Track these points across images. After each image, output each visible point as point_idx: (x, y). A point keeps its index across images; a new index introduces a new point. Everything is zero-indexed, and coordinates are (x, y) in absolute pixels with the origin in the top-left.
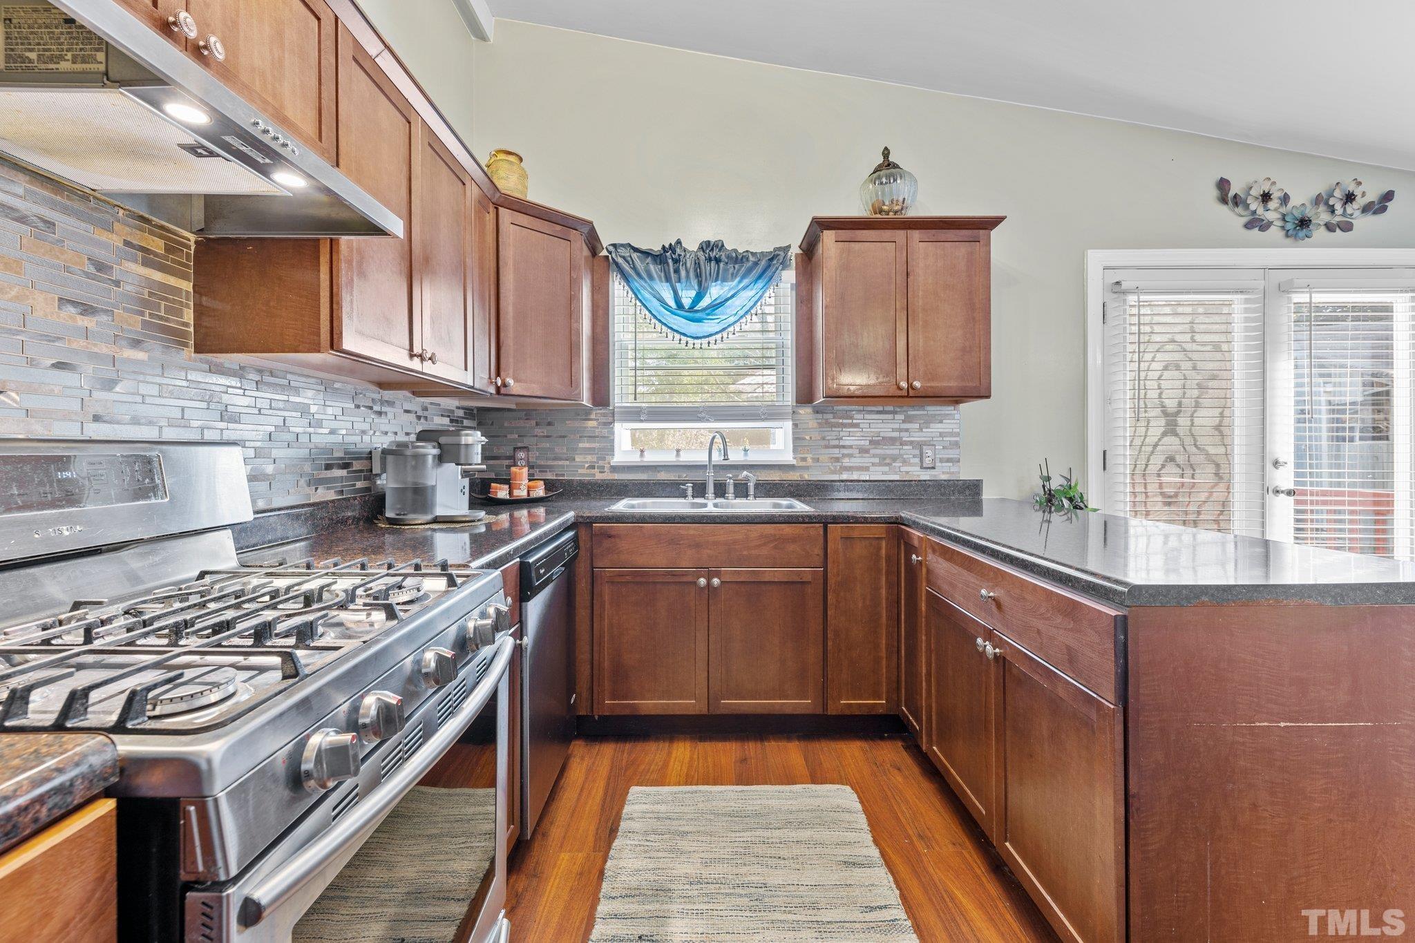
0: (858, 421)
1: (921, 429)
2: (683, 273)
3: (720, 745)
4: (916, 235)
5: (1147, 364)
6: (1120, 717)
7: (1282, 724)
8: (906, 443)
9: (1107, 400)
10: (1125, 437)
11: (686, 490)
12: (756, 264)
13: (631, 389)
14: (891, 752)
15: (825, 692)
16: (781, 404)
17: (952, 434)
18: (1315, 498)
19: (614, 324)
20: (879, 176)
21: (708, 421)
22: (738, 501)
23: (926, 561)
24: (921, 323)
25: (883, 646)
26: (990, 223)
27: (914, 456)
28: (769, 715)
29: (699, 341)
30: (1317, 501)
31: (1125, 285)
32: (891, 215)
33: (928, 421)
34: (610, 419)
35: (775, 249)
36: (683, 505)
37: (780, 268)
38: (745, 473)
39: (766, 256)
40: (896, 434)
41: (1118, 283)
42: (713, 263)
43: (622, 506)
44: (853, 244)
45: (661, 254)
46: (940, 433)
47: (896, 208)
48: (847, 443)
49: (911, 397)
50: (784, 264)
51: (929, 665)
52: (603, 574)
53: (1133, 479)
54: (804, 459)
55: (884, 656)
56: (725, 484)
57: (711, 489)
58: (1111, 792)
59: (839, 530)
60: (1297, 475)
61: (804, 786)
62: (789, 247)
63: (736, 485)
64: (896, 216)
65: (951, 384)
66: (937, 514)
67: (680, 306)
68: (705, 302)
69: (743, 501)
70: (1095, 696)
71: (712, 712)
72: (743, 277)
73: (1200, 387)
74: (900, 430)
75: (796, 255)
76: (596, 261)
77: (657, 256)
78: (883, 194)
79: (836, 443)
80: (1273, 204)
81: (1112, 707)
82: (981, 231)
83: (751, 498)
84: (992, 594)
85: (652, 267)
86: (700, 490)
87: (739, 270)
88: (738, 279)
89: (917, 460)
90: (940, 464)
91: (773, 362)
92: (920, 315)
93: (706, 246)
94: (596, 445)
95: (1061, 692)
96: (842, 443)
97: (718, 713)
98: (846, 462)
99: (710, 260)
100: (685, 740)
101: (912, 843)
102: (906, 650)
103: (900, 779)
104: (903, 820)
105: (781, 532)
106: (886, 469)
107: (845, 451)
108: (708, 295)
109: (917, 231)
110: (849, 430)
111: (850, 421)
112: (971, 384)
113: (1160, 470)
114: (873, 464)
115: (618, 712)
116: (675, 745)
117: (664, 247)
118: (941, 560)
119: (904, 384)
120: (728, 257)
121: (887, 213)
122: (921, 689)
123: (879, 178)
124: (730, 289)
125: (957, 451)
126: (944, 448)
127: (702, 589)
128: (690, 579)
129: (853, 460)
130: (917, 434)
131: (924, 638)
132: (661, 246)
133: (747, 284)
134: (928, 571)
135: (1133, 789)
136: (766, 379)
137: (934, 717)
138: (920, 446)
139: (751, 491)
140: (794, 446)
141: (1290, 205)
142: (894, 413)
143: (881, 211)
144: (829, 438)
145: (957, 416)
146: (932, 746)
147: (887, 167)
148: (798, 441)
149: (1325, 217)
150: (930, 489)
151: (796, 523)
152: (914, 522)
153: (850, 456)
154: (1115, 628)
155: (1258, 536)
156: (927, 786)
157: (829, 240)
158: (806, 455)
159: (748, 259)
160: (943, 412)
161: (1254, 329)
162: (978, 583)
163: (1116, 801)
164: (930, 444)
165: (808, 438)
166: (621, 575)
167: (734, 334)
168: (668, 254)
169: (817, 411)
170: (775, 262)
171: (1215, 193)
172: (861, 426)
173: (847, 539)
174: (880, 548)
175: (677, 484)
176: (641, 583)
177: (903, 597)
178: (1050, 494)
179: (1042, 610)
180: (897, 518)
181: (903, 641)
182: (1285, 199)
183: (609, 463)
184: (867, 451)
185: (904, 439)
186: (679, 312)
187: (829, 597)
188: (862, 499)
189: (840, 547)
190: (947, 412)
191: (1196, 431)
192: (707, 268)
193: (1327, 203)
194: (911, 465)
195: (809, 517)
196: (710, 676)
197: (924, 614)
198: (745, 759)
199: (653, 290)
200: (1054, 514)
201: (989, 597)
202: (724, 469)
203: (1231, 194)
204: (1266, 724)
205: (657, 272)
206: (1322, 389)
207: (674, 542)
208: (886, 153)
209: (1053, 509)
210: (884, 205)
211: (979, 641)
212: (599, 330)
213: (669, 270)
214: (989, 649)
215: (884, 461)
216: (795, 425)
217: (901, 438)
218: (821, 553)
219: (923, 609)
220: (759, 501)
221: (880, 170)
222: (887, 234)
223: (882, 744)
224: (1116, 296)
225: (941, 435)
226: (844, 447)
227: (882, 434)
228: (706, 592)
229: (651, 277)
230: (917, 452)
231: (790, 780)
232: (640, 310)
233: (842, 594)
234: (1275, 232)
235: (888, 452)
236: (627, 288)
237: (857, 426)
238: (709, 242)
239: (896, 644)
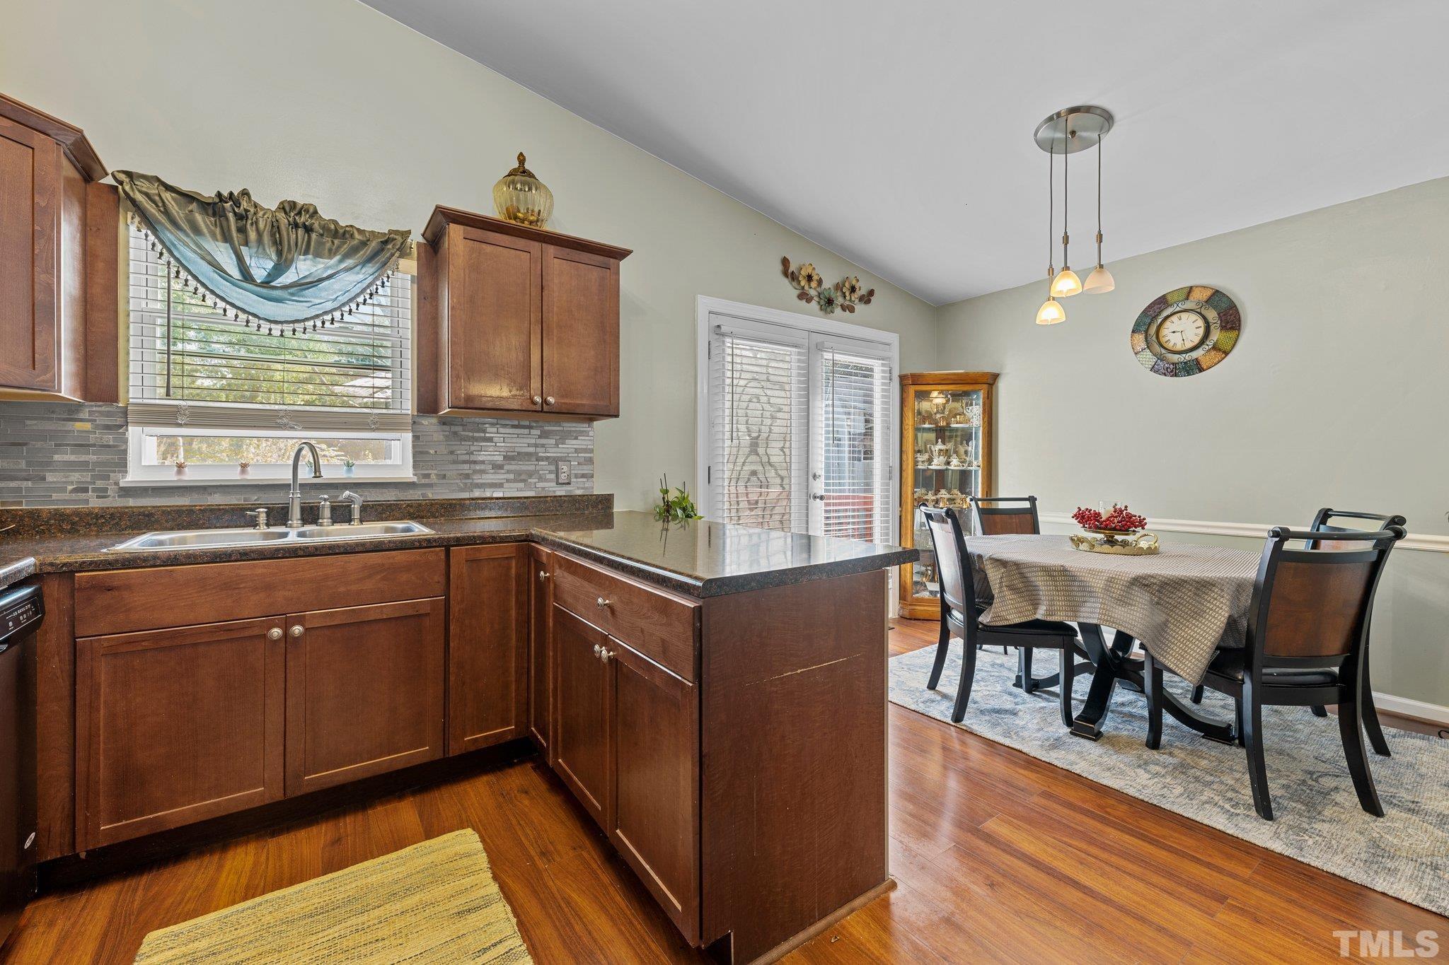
0: (492, 435)
1: (557, 445)
2: (253, 235)
3: (303, 834)
4: (551, 250)
5: (739, 396)
6: (696, 691)
7: (799, 671)
8: (542, 459)
9: (711, 424)
10: (723, 455)
11: (256, 517)
12: (364, 244)
13: (161, 381)
14: (520, 778)
15: (447, 732)
16: (399, 412)
17: (585, 451)
18: (835, 501)
19: (128, 285)
20: (514, 180)
21: (292, 428)
22: (337, 527)
23: (554, 576)
24: (555, 339)
25: (513, 670)
26: (621, 254)
27: (550, 472)
28: (374, 777)
29: (279, 327)
30: (833, 503)
31: (724, 329)
32: (526, 224)
33: (563, 437)
34: (120, 421)
35: (391, 232)
36: (252, 536)
37: (397, 254)
38: (347, 493)
39: (378, 238)
40: (532, 450)
41: (719, 326)
42: (301, 231)
43: (137, 544)
44: (484, 246)
45: (215, 204)
46: (576, 449)
47: (532, 218)
48: (480, 458)
49: (545, 412)
50: (403, 252)
51: (555, 679)
52: (96, 645)
53: (729, 491)
54: (427, 476)
55: (513, 679)
56: (318, 508)
57: (296, 513)
58: (689, 757)
59: (464, 554)
60: (827, 484)
61: (415, 846)
62: (409, 232)
63: (333, 509)
64: (530, 227)
65: (585, 402)
66: (570, 529)
67: (247, 276)
68: (289, 277)
69: (345, 526)
70: (680, 678)
71: (290, 794)
72: (346, 256)
73: (773, 418)
74: (536, 446)
75: (419, 244)
76: (91, 189)
77: (209, 204)
78: (518, 200)
79: (466, 458)
80: (814, 284)
81: (691, 685)
82: (611, 259)
83: (356, 522)
84: (607, 601)
85: (199, 218)
86: (279, 515)
87: (339, 247)
88: (338, 257)
89: (553, 476)
90: (575, 480)
91: (388, 363)
92: (555, 331)
93: (289, 207)
94: (92, 458)
95: (658, 681)
96: (473, 458)
97: (302, 793)
98: (478, 479)
99: (296, 226)
100: (247, 842)
101: (534, 864)
102: (536, 668)
103: (526, 802)
104: (526, 843)
105: (391, 561)
106: (521, 485)
107: (478, 467)
108: (292, 269)
109: (553, 247)
110: (481, 444)
111: (482, 435)
112: (602, 403)
113: (747, 482)
114: (508, 481)
115: (124, 837)
116: (230, 854)
117: (219, 195)
118: (566, 574)
119: (538, 399)
120: (325, 227)
121: (523, 221)
122: (549, 704)
123: (513, 182)
124: (327, 268)
125: (590, 467)
126: (579, 464)
127: (275, 642)
128: (256, 632)
129: (484, 476)
130: (554, 450)
131: (551, 654)
132: (215, 192)
133: (351, 266)
134: (556, 586)
135: (705, 751)
136: (378, 383)
137: (560, 731)
138: (555, 461)
139: (356, 515)
140: (414, 461)
141: (823, 287)
142: (530, 427)
143: (516, 218)
144: (459, 452)
145: (591, 433)
146: (557, 759)
147: (521, 174)
148: (419, 456)
149: (840, 300)
150: (566, 505)
151: (411, 549)
152: (544, 539)
153: (483, 472)
154: (694, 619)
155: (805, 533)
156: (554, 800)
157: (455, 233)
158: (430, 472)
159: (352, 236)
160: (578, 429)
161: (803, 375)
162: (596, 592)
163: (693, 765)
164: (565, 460)
165: (432, 452)
166: (129, 642)
167: (332, 323)
168: (228, 205)
169: (444, 422)
170: (390, 246)
171: (779, 267)
172: (495, 440)
173: (473, 562)
174: (509, 568)
175: (241, 509)
176: (171, 648)
177: (533, 616)
178: (668, 505)
179: (645, 610)
180: (527, 536)
181: (533, 660)
182: (820, 282)
183: (117, 484)
184: (501, 467)
185: (540, 454)
186: (245, 285)
187: (452, 628)
188: (495, 518)
189: (464, 571)
190: (582, 429)
191: (769, 451)
192: (290, 236)
193: (842, 290)
194: (547, 480)
195: (428, 541)
196: (288, 750)
197: (551, 629)
198: (339, 839)
199: (200, 249)
200: (671, 524)
201: (605, 605)
202: (318, 489)
203: (790, 271)
204: (789, 673)
205: (207, 226)
206: (846, 423)
207: (228, 586)
208: (522, 159)
209: (670, 518)
210: (519, 211)
211: (597, 647)
212: (97, 290)
213: (229, 227)
214: (604, 653)
215: (520, 477)
216: (416, 438)
217: (536, 454)
218: (442, 580)
219: (551, 625)
220: (366, 525)
221: (516, 175)
222: (521, 243)
223: (511, 771)
224: (717, 337)
225: (576, 451)
226: (475, 462)
227: (517, 450)
228: (282, 645)
229: (197, 230)
230: (553, 468)
231: (398, 844)
232: (178, 272)
233: (467, 622)
234: (814, 304)
235: (524, 468)
236: (152, 238)
237: (490, 440)
238: (295, 203)
239: (526, 665)
